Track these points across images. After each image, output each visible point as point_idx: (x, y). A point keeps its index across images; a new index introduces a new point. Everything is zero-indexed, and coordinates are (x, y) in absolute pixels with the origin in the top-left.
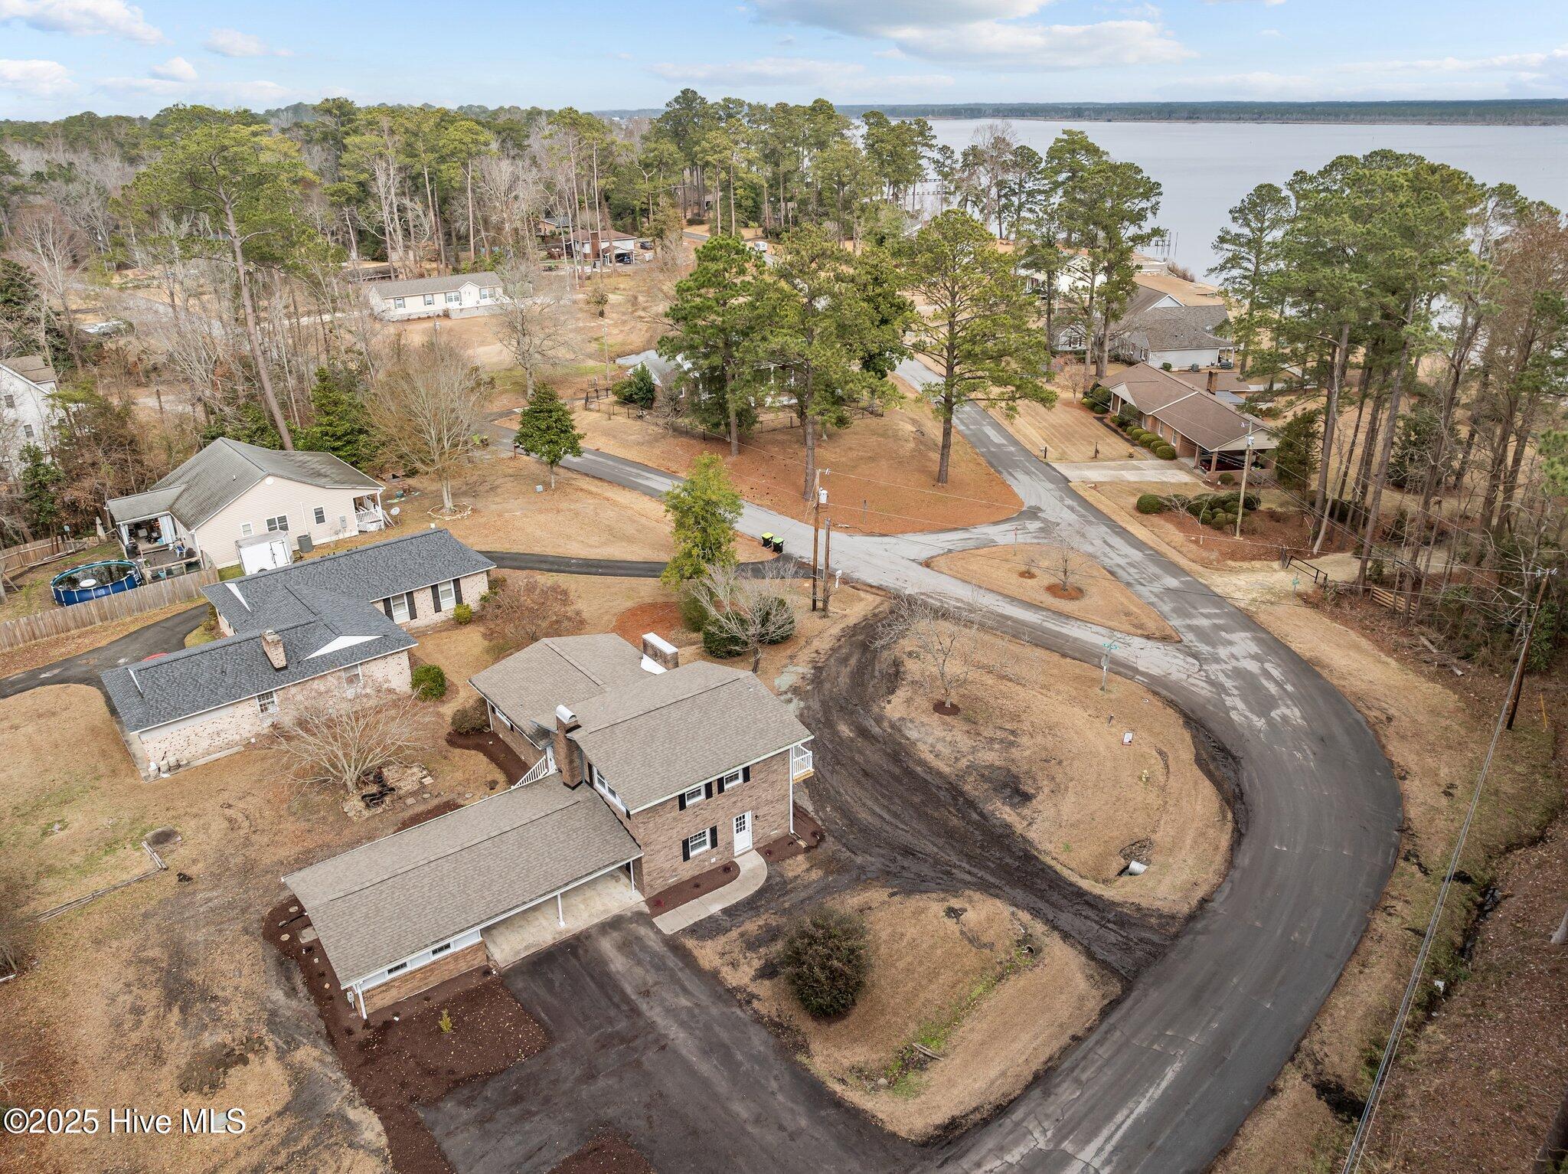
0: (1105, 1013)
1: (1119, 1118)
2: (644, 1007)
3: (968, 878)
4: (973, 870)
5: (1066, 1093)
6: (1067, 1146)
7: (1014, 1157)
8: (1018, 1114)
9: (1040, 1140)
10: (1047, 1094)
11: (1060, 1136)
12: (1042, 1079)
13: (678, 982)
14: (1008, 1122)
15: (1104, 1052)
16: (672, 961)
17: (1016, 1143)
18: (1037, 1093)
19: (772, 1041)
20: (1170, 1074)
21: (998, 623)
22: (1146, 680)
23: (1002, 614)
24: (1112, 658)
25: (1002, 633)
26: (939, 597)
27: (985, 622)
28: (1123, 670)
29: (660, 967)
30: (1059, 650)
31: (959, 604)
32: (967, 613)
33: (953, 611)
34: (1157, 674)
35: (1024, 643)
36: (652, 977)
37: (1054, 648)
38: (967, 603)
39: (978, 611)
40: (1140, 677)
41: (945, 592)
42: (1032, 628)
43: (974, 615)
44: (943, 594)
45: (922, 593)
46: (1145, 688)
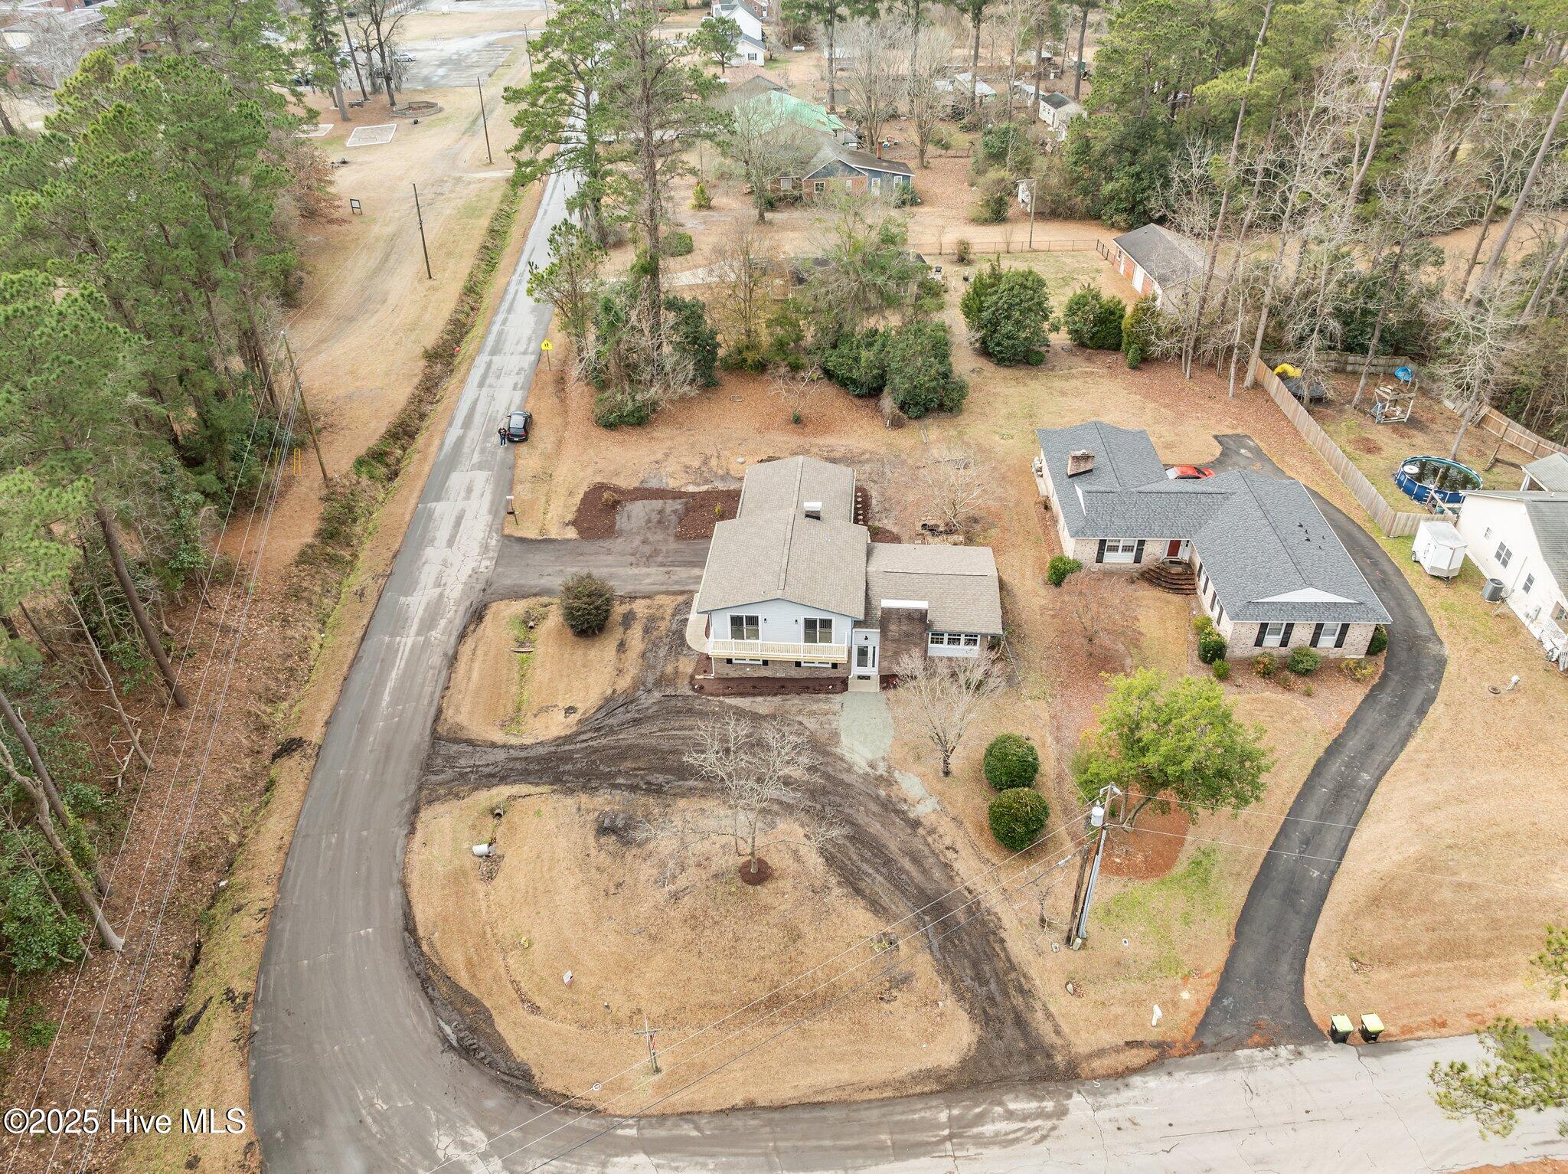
0: (440, 711)
1: (403, 663)
2: (661, 568)
3: (584, 736)
4: (584, 745)
5: (436, 659)
6: (422, 639)
7: (443, 623)
8: (453, 640)
9: (436, 634)
10: (445, 654)
11: (427, 641)
12: (453, 660)
13: (662, 584)
14: (455, 634)
15: (428, 689)
16: (676, 588)
17: (445, 628)
18: (451, 652)
20: (386, 697)
21: (897, 1123)
22: (620, 1132)
23: (917, 1156)
24: (694, 1154)
25: (870, 1101)
26: (1030, 1124)
27: (915, 1111)
28: (662, 1133)
29: (677, 582)
30: (766, 1116)
31: (988, 1129)
32: (956, 1112)
33: (977, 1105)
34: (615, 1160)
35: (821, 1098)
36: (675, 578)
37: (776, 1116)
38: (981, 1141)
39: (950, 1137)
40: (632, 1132)
41: (1043, 1146)
42: (846, 1149)
43: (943, 1116)
44: (1037, 1135)
45: (1061, 1113)
46: (610, 1111)
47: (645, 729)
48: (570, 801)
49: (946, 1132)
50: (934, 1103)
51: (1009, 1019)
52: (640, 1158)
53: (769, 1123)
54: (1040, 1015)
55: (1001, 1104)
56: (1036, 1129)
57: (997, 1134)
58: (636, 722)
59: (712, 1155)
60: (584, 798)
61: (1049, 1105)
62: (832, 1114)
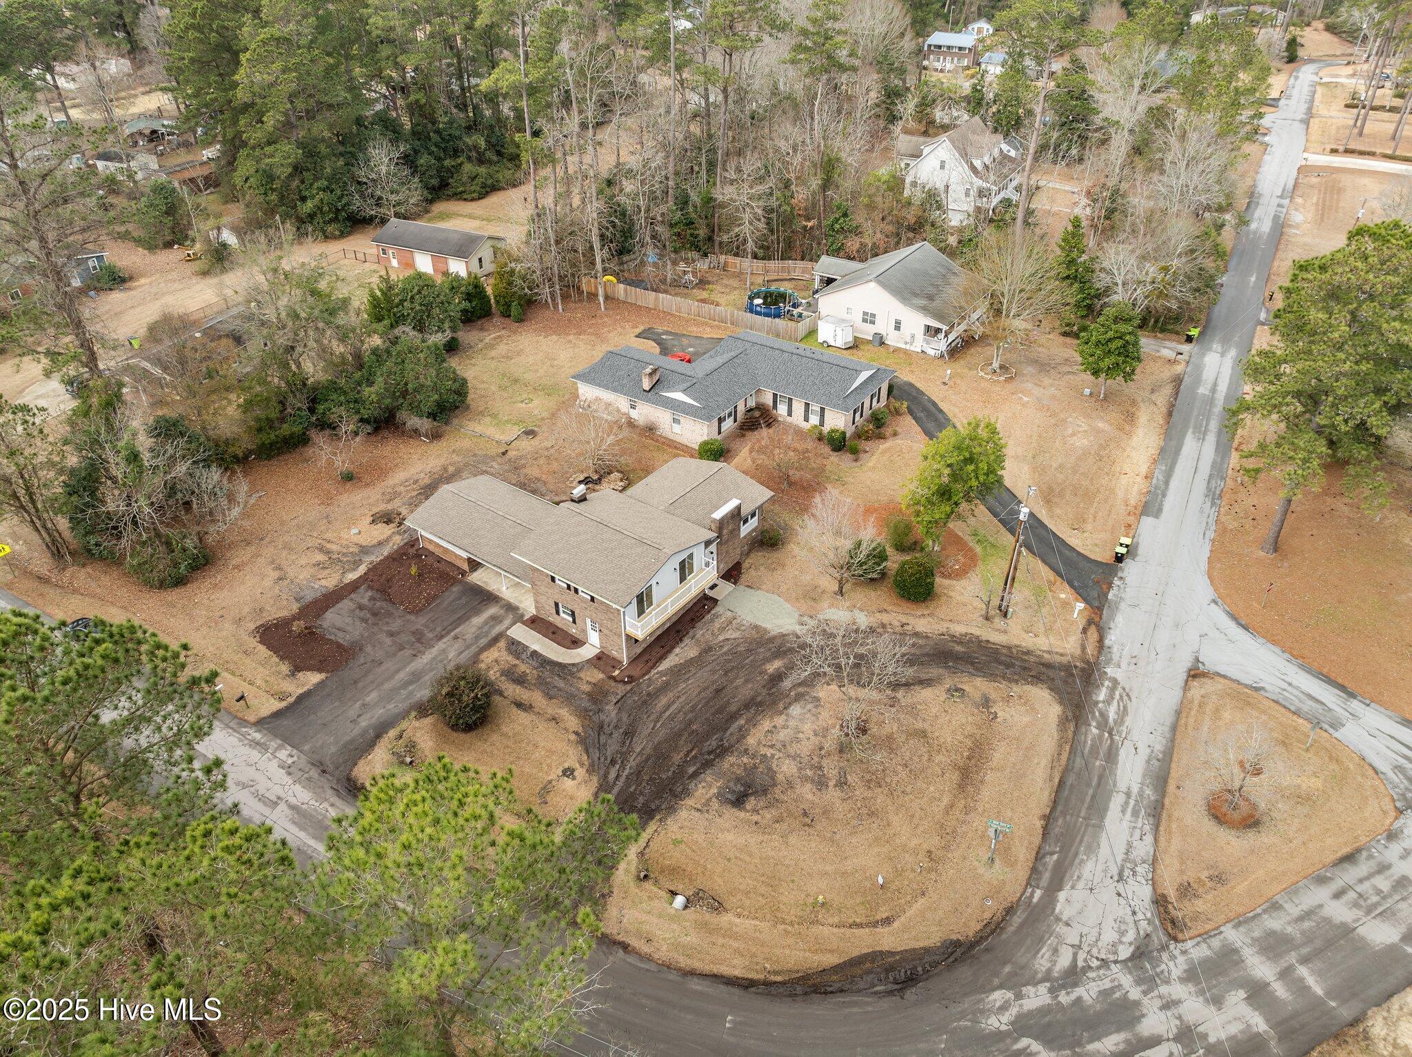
2: (445, 640)
3: (612, 775)
13: (468, 647)
16: (483, 641)
19: (425, 699)
21: (1090, 752)
22: (1035, 900)
23: (1117, 755)
24: (1072, 864)
25: (1069, 759)
26: (1117, 696)
27: (1085, 742)
28: (1047, 876)
29: (477, 638)
30: (1057, 813)
31: (1112, 715)
32: (1094, 724)
33: (1094, 713)
34: (1057, 911)
35: (1057, 781)
36: (469, 637)
37: (1060, 808)
38: (1120, 721)
39: (1110, 734)
40: (1038, 893)
41: (1134, 699)
42: (1099, 785)
43: (1095, 731)
44: (1125, 698)
45: (1115, 682)
46: (1015, 900)
47: (645, 729)
48: (683, 814)
49: (1106, 735)
50: (1083, 730)
51: (1043, 669)
52: (1062, 896)
53: (1064, 814)
54: (1046, 656)
55: (1097, 703)
56: (1121, 697)
57: (1117, 713)
58: (629, 734)
59: (1076, 854)
60: (689, 802)
61: (1107, 683)
62: (1071, 780)
